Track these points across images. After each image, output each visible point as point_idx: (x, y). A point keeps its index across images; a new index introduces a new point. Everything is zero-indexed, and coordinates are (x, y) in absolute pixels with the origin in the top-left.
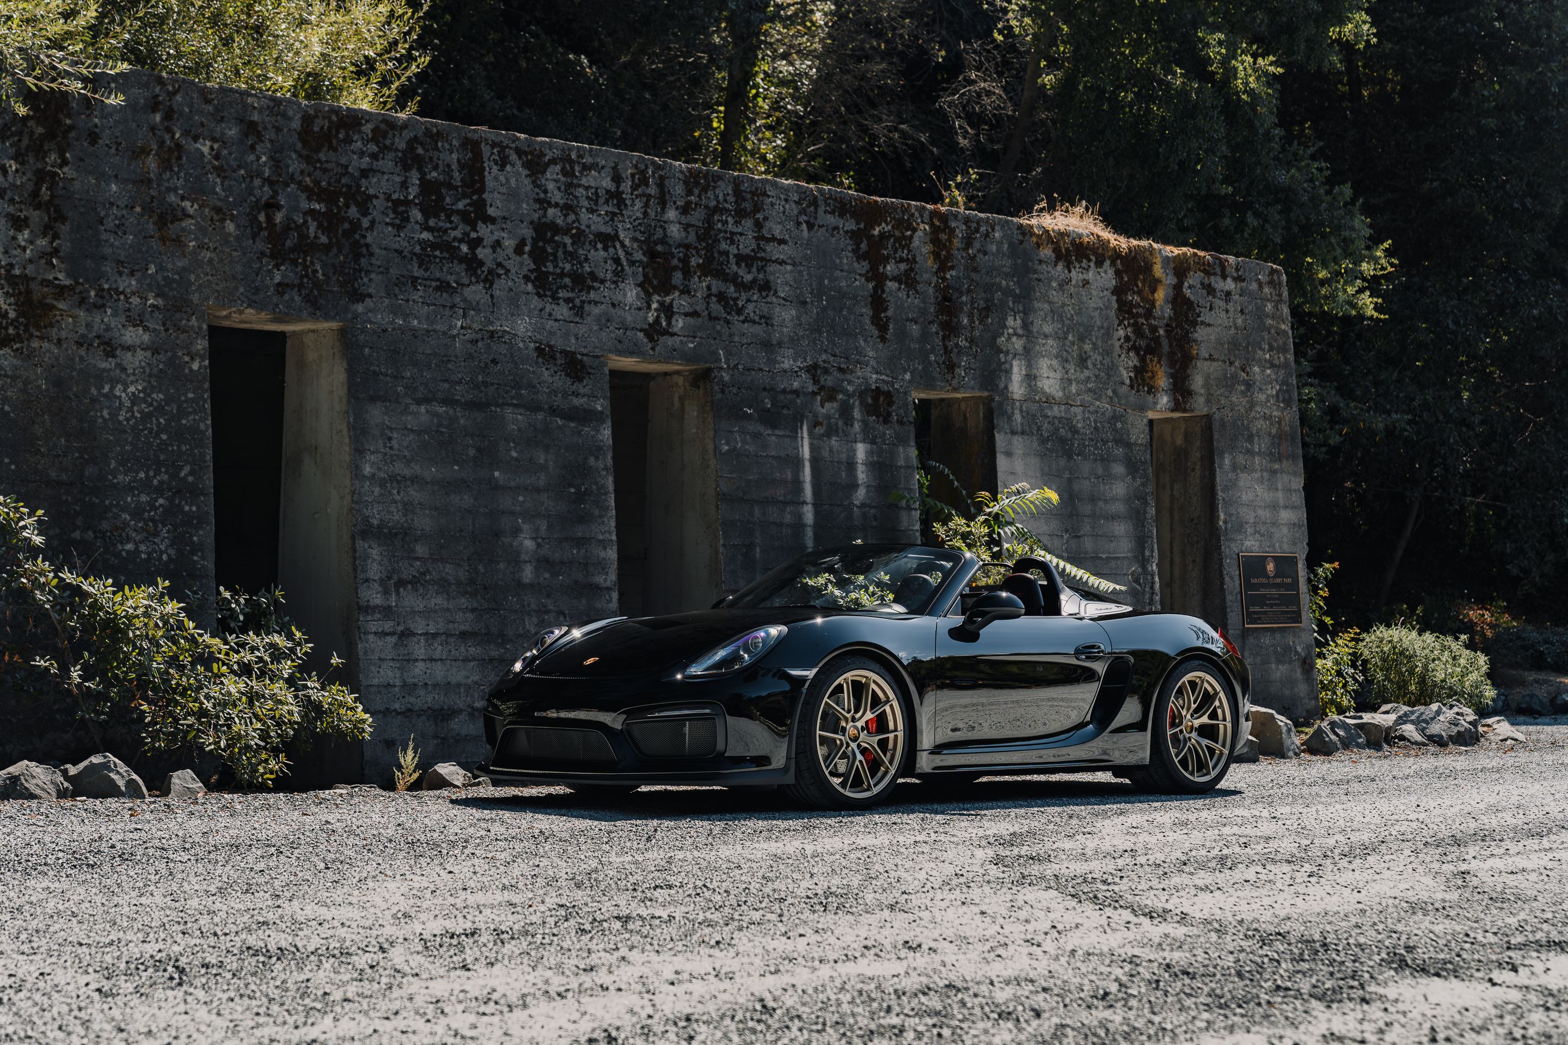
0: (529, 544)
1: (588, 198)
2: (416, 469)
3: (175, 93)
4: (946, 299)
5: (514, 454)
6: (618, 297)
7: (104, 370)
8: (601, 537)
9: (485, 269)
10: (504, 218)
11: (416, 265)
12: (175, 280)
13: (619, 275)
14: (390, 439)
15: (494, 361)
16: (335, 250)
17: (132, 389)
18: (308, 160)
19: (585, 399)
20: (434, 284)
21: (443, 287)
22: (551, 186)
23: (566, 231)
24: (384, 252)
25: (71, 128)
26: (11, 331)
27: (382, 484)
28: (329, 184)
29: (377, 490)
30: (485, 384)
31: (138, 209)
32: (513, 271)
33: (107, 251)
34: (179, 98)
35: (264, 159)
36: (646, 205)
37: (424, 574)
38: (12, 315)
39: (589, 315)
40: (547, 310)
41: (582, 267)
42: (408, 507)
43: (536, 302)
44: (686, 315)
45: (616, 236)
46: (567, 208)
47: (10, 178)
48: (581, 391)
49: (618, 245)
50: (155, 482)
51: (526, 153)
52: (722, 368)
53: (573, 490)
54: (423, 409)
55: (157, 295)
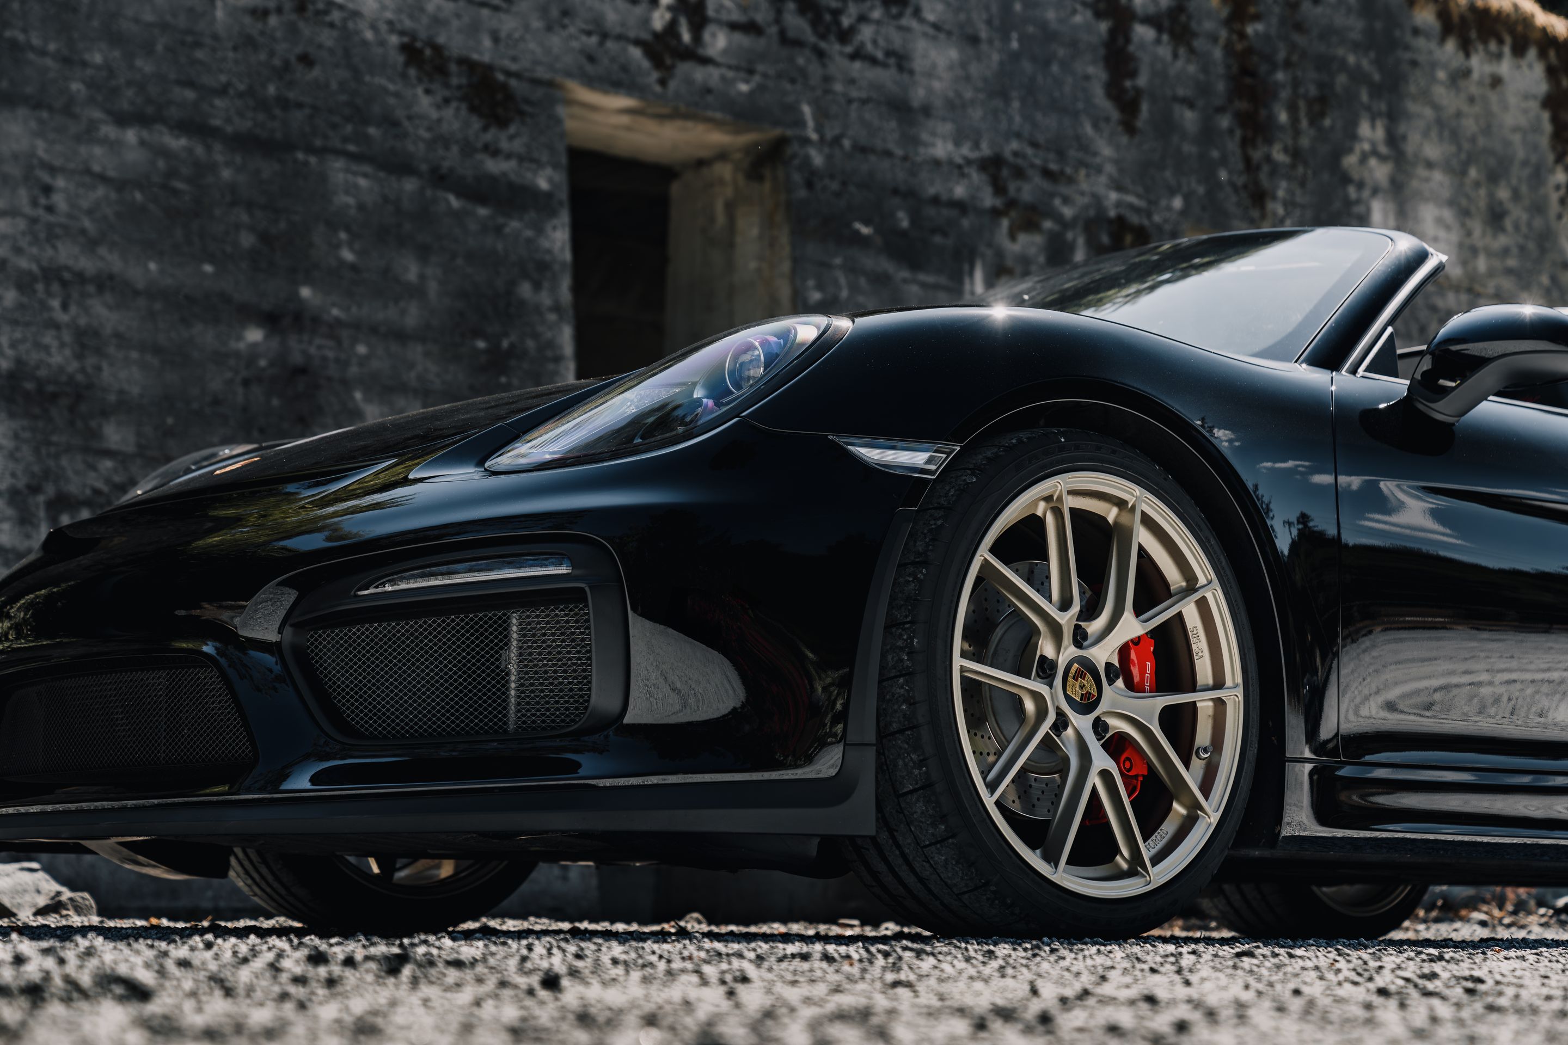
2: (112, 261)
4: (1246, 71)
5: (348, 255)
15: (307, 60)
19: (513, 163)
27: (24, 283)
30: (284, 103)
42: (86, 340)
48: (504, 145)
52: (806, 141)
54: (131, 136)
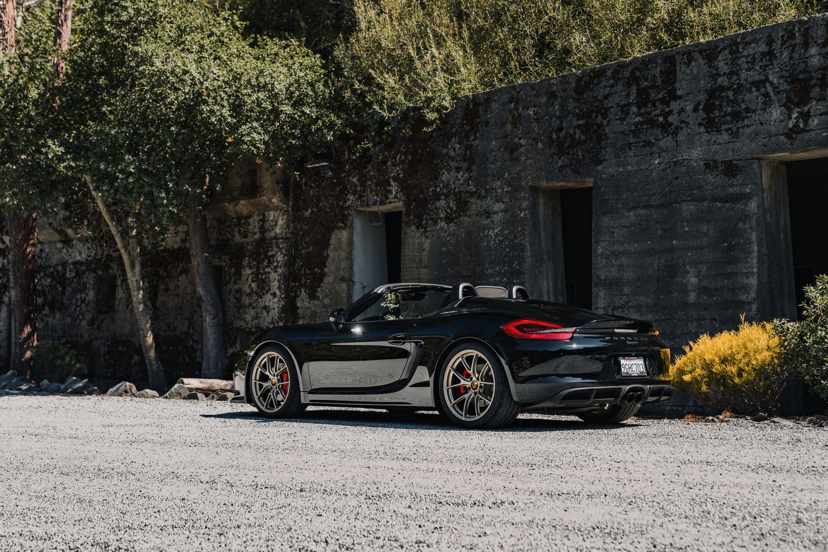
0: (694, 280)
1: (747, 62)
2: (626, 246)
3: (521, 90)
5: (687, 229)
6: (766, 116)
7: (486, 224)
8: (745, 271)
9: (673, 127)
10: (688, 94)
11: (631, 136)
12: (515, 177)
13: (768, 103)
14: (613, 233)
15: (676, 178)
16: (588, 142)
17: (496, 231)
18: (578, 100)
19: (738, 187)
20: (641, 144)
21: (647, 144)
22: (721, 64)
23: (730, 88)
24: (614, 135)
25: (480, 122)
26: (454, 215)
28: (587, 109)
29: (604, 261)
30: (670, 192)
31: (502, 150)
32: (691, 123)
33: (490, 172)
34: (522, 93)
35: (557, 107)
36: (793, 51)
37: (628, 303)
38: (455, 208)
39: (743, 134)
40: (713, 140)
41: (739, 106)
42: (621, 268)
43: (706, 137)
44: (821, 115)
45: (767, 80)
46: (732, 73)
47: (457, 152)
48: (736, 183)
49: (767, 85)
50: (503, 271)
51: (705, 51)
53: (726, 245)
54: (632, 213)
55: (508, 186)
